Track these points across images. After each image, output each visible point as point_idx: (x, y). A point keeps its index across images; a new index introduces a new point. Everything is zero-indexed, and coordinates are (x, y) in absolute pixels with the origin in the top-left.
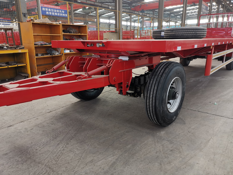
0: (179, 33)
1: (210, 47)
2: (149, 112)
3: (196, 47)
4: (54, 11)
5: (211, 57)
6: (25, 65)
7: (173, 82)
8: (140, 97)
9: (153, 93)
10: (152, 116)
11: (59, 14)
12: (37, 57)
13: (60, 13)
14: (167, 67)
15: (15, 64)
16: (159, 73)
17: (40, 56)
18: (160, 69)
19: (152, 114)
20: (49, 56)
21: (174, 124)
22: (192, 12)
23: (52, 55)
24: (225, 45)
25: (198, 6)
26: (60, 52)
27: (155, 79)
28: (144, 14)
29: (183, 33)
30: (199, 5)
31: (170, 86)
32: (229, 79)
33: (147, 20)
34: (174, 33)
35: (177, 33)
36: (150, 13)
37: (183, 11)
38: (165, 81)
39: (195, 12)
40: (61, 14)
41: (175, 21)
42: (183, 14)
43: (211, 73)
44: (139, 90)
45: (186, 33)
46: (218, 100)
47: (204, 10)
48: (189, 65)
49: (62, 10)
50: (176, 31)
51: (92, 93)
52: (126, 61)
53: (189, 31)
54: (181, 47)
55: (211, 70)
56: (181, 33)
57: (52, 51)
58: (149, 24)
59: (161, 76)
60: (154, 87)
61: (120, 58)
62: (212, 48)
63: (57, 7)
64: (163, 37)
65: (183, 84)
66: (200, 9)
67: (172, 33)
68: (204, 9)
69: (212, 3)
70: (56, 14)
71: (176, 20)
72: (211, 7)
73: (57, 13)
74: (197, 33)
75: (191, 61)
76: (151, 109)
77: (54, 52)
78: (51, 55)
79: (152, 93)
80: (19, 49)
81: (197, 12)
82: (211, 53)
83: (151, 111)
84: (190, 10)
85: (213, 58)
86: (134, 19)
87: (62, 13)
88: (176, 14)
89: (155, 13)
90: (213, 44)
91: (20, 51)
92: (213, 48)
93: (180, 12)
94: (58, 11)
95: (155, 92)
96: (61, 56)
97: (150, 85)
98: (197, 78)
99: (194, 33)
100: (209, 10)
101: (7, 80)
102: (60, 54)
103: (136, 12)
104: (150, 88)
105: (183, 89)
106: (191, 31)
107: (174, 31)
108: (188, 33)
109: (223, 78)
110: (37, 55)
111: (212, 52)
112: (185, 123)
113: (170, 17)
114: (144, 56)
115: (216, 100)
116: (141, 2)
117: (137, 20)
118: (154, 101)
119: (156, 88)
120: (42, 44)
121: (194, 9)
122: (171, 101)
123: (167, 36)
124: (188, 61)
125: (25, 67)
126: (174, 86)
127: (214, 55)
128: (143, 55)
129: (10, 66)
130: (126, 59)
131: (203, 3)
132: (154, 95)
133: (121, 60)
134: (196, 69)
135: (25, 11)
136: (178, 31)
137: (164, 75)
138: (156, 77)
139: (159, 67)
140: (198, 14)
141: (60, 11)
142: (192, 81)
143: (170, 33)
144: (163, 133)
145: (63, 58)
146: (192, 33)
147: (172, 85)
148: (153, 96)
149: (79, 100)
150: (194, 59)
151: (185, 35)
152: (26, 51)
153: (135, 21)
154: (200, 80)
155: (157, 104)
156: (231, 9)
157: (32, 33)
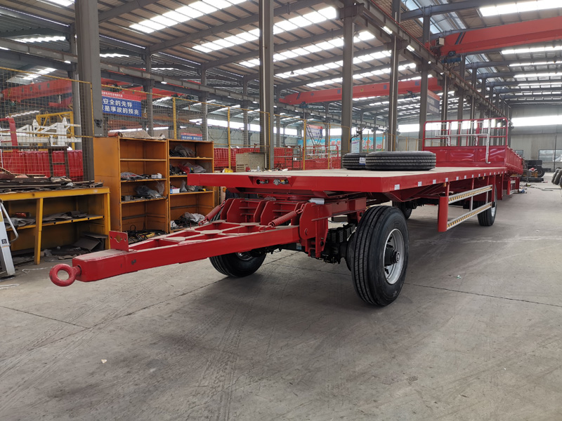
0: (391, 161)
1: (442, 184)
2: (358, 281)
3: (420, 184)
4: (109, 103)
5: (446, 200)
6: (102, 217)
7: (391, 238)
8: (339, 263)
9: (364, 251)
10: (363, 287)
11: (119, 110)
12: (123, 202)
13: (122, 107)
14: (381, 213)
15: (85, 215)
16: (371, 223)
17: (128, 200)
18: (372, 217)
19: (362, 284)
20: (142, 200)
21: (395, 303)
22: (408, 109)
23: (149, 198)
24: (469, 180)
25: (419, 98)
26: (162, 193)
27: (366, 231)
28: (305, 111)
29: (398, 161)
30: (420, 95)
31: (386, 243)
32: (483, 241)
33: (312, 123)
34: (382, 161)
35: (388, 161)
36: (318, 109)
37: (389, 106)
38: (380, 234)
39: (415, 108)
40: (125, 111)
41: (373, 125)
42: (390, 112)
43: (448, 228)
44: (337, 252)
45: (402, 161)
46: (463, 272)
47: (432, 108)
48: (410, 217)
49: (126, 102)
50: (386, 158)
51: (248, 264)
52: (321, 205)
53: (407, 158)
54: (399, 185)
55: (448, 223)
56: (395, 161)
57: (147, 191)
58: (318, 131)
59: (374, 227)
60: (365, 242)
61: (312, 201)
62: (445, 186)
63: (116, 95)
64: (364, 165)
65: (405, 241)
66: (423, 102)
67: (379, 161)
68: (432, 105)
69: (447, 92)
70: (114, 109)
71: (375, 123)
72: (445, 98)
73: (117, 106)
74: (421, 161)
75: (413, 210)
76: (361, 275)
77: (151, 193)
78: (146, 198)
79: (362, 251)
80: (96, 186)
81: (418, 108)
82: (445, 195)
83: (362, 279)
84: (403, 104)
85: (450, 202)
86: (284, 119)
87: (128, 108)
88: (374, 112)
89: (330, 109)
90: (447, 180)
91: (96, 191)
92: (449, 186)
93: (382, 107)
94: (118, 103)
95: (367, 249)
96: (164, 200)
97: (359, 240)
98: (428, 240)
99: (415, 161)
100: (443, 105)
101: (59, 248)
102: (162, 196)
103: (288, 107)
104: (358, 243)
105: (405, 249)
106: (410, 158)
107: (384, 158)
108: (405, 161)
109: (473, 239)
110: (123, 199)
111: (446, 192)
112: (412, 302)
113: (361, 117)
114: (343, 198)
115: (460, 273)
116: (301, 87)
117: (291, 122)
118: (365, 263)
119: (367, 244)
120: (132, 178)
121: (411, 103)
122: (388, 267)
123: (371, 166)
124: (408, 211)
125: (100, 222)
126: (391, 244)
127: (450, 197)
128: (341, 196)
129: (75, 220)
130: (321, 202)
131: (429, 93)
132: (366, 253)
133: (314, 203)
134: (422, 224)
135: (100, 117)
136: (389, 158)
137: (378, 225)
138: (367, 228)
139: (369, 213)
140: (420, 113)
141: (124, 103)
142: (418, 244)
143: (377, 161)
144: (380, 314)
145: (168, 204)
146: (412, 161)
147: (389, 241)
148: (363, 256)
149: (226, 276)
150: (419, 205)
151: (401, 164)
152: (106, 190)
153: (285, 125)
154: (433, 243)
155: (371, 267)
156: (487, 104)
157: (117, 158)
